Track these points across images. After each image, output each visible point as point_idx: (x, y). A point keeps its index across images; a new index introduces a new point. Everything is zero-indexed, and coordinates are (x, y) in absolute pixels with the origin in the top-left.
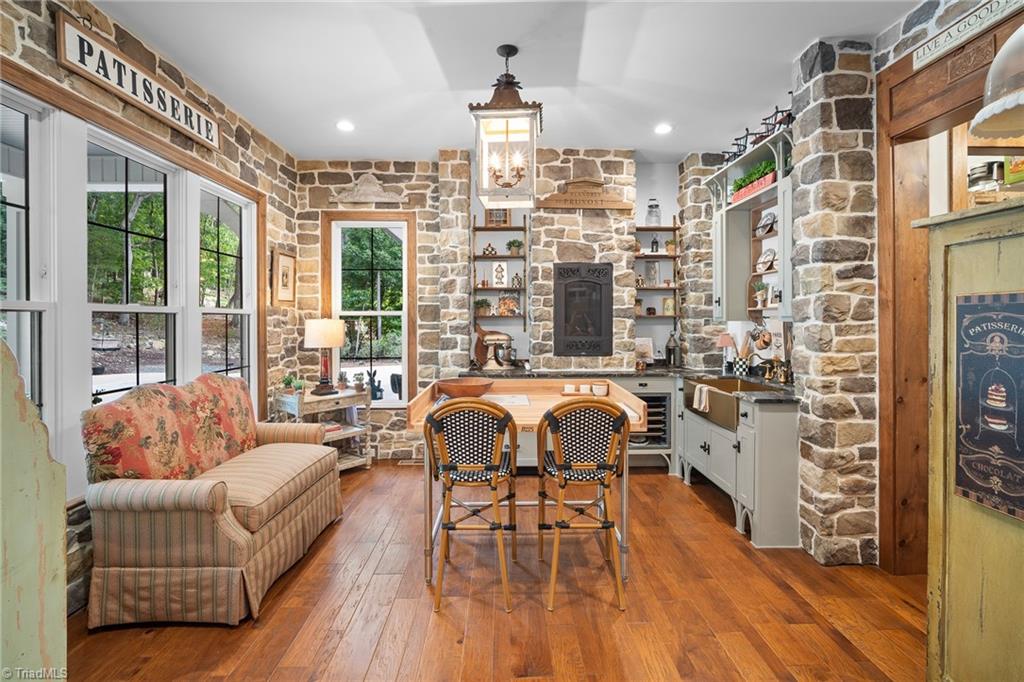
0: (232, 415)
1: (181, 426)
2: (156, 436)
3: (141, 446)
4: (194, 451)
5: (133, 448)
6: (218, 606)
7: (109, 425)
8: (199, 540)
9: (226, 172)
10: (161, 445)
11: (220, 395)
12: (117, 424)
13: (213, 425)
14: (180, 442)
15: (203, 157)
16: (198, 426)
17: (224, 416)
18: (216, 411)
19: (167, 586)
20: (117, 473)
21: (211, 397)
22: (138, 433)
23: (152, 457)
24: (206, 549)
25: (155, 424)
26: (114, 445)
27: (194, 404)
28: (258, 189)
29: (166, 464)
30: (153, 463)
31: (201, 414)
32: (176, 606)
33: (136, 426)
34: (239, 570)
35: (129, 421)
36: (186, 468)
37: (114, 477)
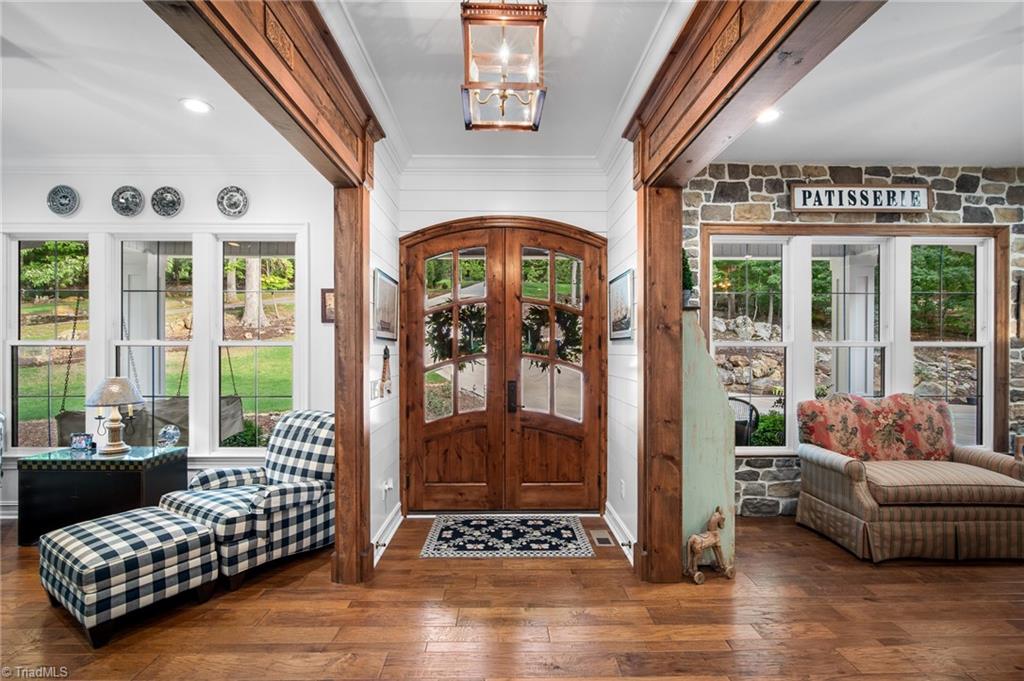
0: (920, 429)
1: (862, 426)
2: (839, 426)
3: (827, 429)
4: (871, 445)
5: (822, 429)
6: (852, 541)
7: (809, 412)
8: (843, 494)
9: (943, 224)
10: (842, 433)
11: (907, 411)
12: (814, 412)
13: (893, 432)
14: (858, 435)
15: (911, 221)
16: (877, 429)
17: (908, 428)
18: (899, 422)
19: (829, 515)
20: (812, 440)
21: (896, 411)
22: (826, 420)
23: (834, 438)
24: (847, 501)
25: (840, 419)
26: (811, 424)
27: (877, 413)
28: (995, 223)
29: (844, 446)
30: (834, 442)
31: (882, 421)
32: (832, 530)
33: (825, 416)
34: (863, 522)
35: (821, 412)
36: (862, 454)
37: (810, 443)
